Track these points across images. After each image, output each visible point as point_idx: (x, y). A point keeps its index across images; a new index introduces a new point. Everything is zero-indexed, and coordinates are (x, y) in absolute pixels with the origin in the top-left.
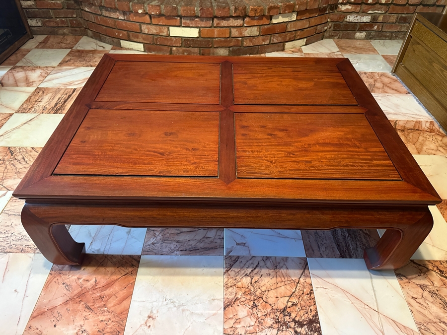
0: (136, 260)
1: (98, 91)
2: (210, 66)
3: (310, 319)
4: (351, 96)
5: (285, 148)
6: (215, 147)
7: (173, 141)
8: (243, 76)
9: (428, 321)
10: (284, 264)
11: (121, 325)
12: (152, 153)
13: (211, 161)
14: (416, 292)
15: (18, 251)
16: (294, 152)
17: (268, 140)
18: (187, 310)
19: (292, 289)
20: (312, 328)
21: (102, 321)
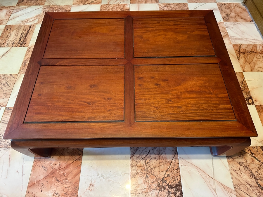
0: (81, 151)
1: (44, 49)
3: (177, 184)
4: (211, 47)
5: (166, 96)
7: (96, 92)
8: (140, 30)
9: (240, 183)
10: (164, 151)
11: (76, 190)
12: (83, 103)
13: (120, 108)
16: (171, 99)
17: (155, 90)
18: (111, 180)
19: (167, 167)
20: (177, 189)
21: (66, 188)
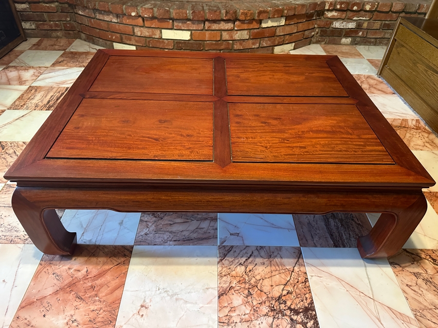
0: (128, 250)
1: (92, 82)
2: (203, 61)
3: (306, 307)
4: (342, 88)
5: (279, 135)
6: (210, 133)
7: (168, 128)
8: (236, 70)
9: (424, 307)
10: (278, 254)
11: (113, 314)
12: (147, 139)
13: (206, 146)
14: (410, 279)
15: (7, 242)
16: (288, 138)
17: (262, 128)
18: (181, 299)
19: (286, 278)
20: (308, 316)
21: (93, 310)
